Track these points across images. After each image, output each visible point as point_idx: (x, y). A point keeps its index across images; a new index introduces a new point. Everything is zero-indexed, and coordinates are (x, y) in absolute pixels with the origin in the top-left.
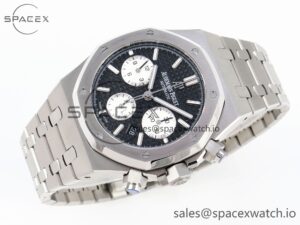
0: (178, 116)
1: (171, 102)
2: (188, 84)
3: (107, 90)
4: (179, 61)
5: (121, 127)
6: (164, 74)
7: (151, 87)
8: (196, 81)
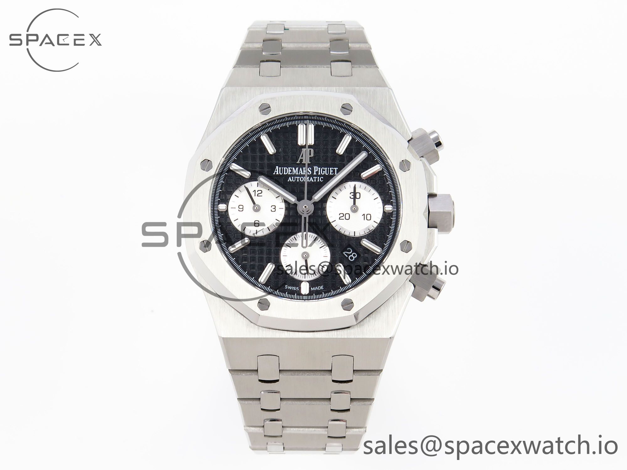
0: (354, 176)
1: (327, 178)
2: (311, 141)
3: (270, 268)
4: (265, 139)
5: (341, 268)
6: (278, 171)
7: (292, 199)
8: (311, 128)
